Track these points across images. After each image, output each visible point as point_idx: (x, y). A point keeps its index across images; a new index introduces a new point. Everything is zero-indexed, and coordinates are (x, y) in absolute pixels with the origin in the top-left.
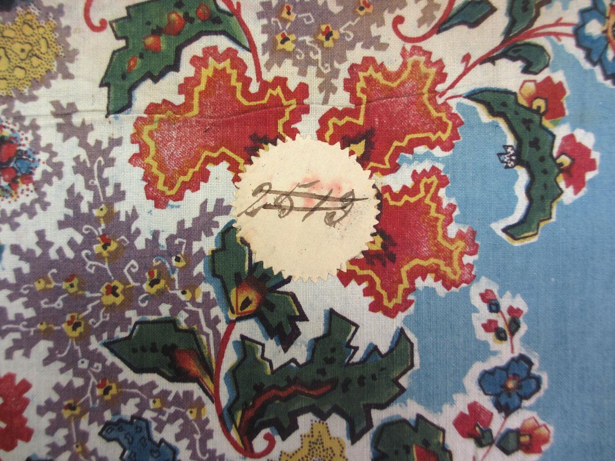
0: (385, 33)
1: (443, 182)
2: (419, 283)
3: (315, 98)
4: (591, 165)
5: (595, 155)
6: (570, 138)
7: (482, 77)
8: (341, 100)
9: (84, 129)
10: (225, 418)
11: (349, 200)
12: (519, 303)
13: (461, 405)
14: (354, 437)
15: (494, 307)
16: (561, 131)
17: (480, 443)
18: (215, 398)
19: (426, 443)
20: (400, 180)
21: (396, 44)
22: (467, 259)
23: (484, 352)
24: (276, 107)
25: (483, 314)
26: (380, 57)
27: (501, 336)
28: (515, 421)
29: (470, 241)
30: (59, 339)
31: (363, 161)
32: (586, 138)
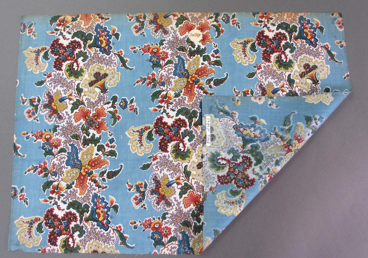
0: (203, 20)
1: (209, 33)
2: (207, 42)
3: (196, 26)
4: (224, 31)
5: (224, 30)
6: (222, 29)
7: (212, 23)
8: (199, 26)
9: (174, 29)
10: (188, 55)
11: (200, 35)
12: (217, 44)
13: (211, 54)
14: (201, 57)
15: (214, 44)
16: (221, 28)
17: (214, 57)
18: (187, 53)
19: (208, 57)
20: (205, 33)
21: (204, 21)
22: (212, 40)
23: (214, 49)
24: (192, 27)
25: (213, 45)
26: (202, 22)
27: (215, 47)
28: (217, 55)
29: (212, 38)
30: (172, 48)
31: (201, 31)
32: (223, 29)
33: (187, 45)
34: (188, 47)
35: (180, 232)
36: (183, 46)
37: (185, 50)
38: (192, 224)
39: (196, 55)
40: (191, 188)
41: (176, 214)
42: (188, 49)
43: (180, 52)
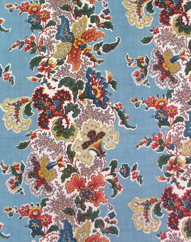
33: (72, 4)
34: (73, 5)
35: (62, 221)
36: (67, 5)
37: (70, 10)
38: (76, 211)
39: (83, 16)
40: (75, 170)
41: (57, 200)
42: (74, 9)
43: (64, 11)
